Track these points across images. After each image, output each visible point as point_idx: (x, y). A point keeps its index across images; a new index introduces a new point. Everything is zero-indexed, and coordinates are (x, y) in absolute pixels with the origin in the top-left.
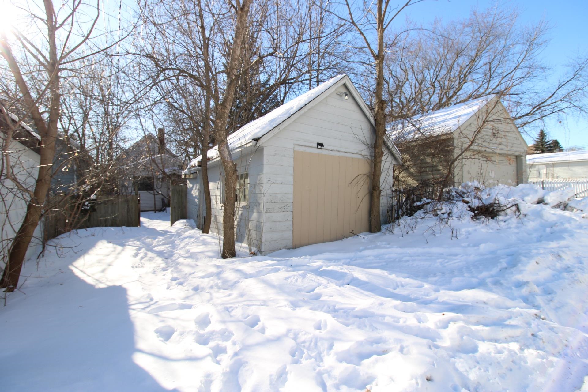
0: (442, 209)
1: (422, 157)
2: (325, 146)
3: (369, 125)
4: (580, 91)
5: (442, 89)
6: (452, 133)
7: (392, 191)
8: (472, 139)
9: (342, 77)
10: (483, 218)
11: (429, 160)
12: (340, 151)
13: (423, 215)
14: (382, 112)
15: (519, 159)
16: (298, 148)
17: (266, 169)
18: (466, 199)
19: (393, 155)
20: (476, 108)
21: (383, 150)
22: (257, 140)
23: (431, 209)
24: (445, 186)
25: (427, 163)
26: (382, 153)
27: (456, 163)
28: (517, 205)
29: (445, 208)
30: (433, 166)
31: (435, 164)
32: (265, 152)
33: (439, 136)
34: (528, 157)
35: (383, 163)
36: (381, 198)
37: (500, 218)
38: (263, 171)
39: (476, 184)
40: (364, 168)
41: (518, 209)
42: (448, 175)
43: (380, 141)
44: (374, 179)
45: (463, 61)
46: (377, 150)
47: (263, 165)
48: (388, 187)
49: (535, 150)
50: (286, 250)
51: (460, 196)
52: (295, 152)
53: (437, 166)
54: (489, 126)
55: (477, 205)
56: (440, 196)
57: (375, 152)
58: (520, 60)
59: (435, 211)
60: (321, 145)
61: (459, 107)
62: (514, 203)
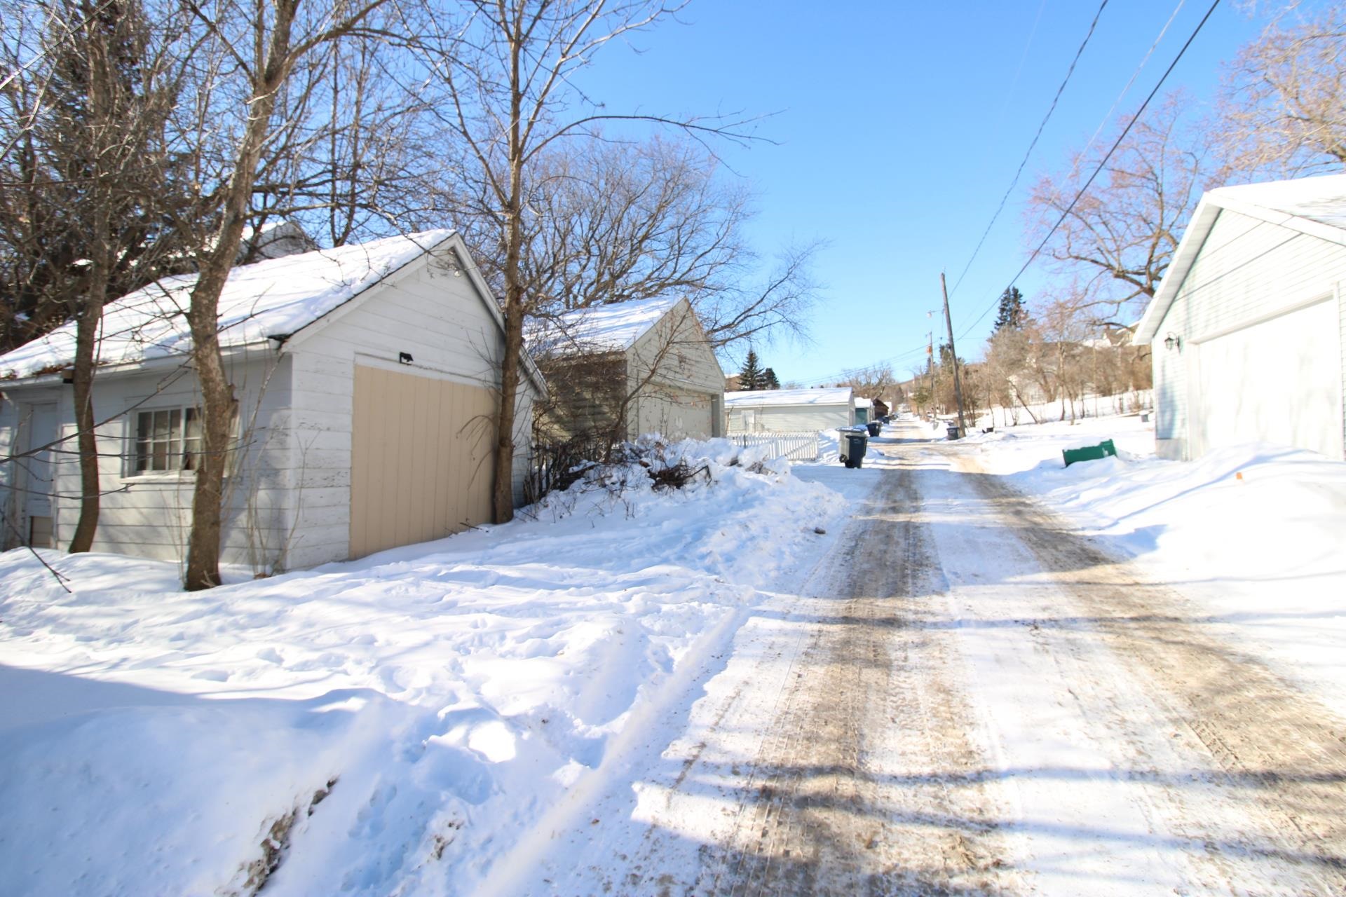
0: (611, 476)
1: (577, 390)
2: (416, 361)
3: (493, 328)
4: (794, 299)
5: (602, 256)
6: (623, 352)
7: (532, 448)
8: (652, 368)
9: (448, 235)
10: (667, 488)
11: (588, 395)
12: (442, 372)
13: (584, 487)
14: (517, 307)
15: (715, 399)
16: (362, 361)
17: (298, 397)
18: (645, 460)
19: (533, 383)
20: (657, 314)
21: (518, 374)
22: (282, 339)
23: (596, 477)
24: (614, 440)
25: (586, 399)
26: (517, 379)
27: (629, 404)
28: (707, 468)
29: (616, 474)
30: (594, 406)
31: (597, 402)
32: (296, 364)
33: (604, 354)
34: (728, 396)
35: (518, 398)
36: (514, 460)
37: (688, 486)
38: (290, 402)
39: (657, 437)
40: (484, 406)
41: (708, 473)
42: (619, 423)
43: (513, 359)
44: (502, 424)
45: (637, 214)
46: (508, 374)
47: (289, 389)
48: (524, 441)
49: (743, 384)
50: (338, 564)
51: (637, 455)
52: (356, 366)
53: (600, 406)
54: (674, 350)
55: (659, 469)
56: (608, 455)
57: (504, 376)
58: (721, 234)
59: (602, 479)
60: (408, 357)
61: (633, 307)
62: (703, 465)
